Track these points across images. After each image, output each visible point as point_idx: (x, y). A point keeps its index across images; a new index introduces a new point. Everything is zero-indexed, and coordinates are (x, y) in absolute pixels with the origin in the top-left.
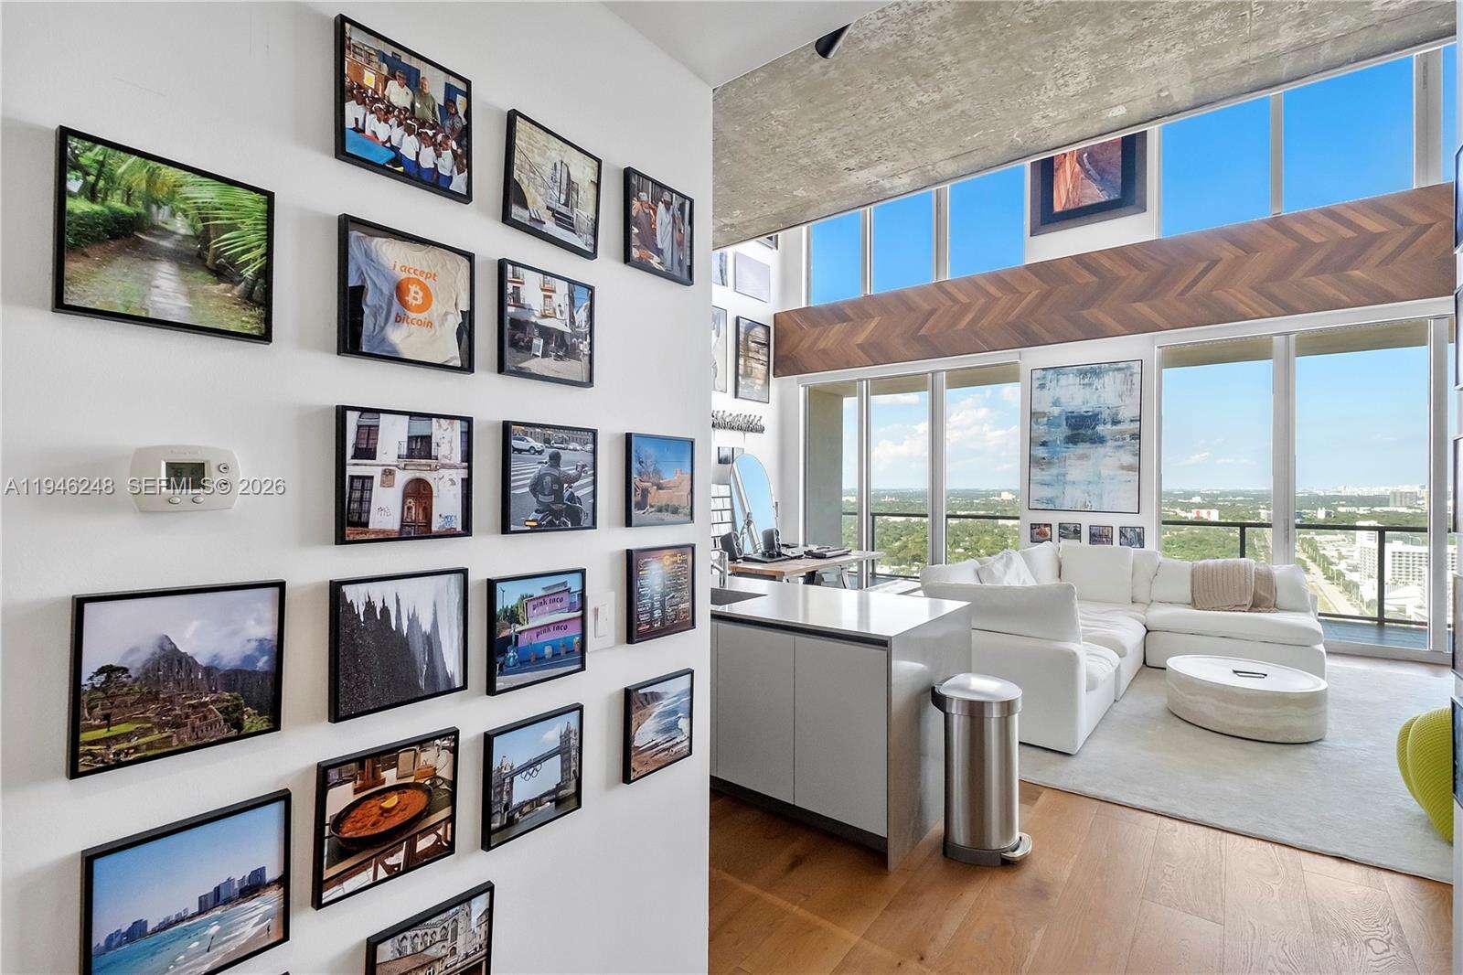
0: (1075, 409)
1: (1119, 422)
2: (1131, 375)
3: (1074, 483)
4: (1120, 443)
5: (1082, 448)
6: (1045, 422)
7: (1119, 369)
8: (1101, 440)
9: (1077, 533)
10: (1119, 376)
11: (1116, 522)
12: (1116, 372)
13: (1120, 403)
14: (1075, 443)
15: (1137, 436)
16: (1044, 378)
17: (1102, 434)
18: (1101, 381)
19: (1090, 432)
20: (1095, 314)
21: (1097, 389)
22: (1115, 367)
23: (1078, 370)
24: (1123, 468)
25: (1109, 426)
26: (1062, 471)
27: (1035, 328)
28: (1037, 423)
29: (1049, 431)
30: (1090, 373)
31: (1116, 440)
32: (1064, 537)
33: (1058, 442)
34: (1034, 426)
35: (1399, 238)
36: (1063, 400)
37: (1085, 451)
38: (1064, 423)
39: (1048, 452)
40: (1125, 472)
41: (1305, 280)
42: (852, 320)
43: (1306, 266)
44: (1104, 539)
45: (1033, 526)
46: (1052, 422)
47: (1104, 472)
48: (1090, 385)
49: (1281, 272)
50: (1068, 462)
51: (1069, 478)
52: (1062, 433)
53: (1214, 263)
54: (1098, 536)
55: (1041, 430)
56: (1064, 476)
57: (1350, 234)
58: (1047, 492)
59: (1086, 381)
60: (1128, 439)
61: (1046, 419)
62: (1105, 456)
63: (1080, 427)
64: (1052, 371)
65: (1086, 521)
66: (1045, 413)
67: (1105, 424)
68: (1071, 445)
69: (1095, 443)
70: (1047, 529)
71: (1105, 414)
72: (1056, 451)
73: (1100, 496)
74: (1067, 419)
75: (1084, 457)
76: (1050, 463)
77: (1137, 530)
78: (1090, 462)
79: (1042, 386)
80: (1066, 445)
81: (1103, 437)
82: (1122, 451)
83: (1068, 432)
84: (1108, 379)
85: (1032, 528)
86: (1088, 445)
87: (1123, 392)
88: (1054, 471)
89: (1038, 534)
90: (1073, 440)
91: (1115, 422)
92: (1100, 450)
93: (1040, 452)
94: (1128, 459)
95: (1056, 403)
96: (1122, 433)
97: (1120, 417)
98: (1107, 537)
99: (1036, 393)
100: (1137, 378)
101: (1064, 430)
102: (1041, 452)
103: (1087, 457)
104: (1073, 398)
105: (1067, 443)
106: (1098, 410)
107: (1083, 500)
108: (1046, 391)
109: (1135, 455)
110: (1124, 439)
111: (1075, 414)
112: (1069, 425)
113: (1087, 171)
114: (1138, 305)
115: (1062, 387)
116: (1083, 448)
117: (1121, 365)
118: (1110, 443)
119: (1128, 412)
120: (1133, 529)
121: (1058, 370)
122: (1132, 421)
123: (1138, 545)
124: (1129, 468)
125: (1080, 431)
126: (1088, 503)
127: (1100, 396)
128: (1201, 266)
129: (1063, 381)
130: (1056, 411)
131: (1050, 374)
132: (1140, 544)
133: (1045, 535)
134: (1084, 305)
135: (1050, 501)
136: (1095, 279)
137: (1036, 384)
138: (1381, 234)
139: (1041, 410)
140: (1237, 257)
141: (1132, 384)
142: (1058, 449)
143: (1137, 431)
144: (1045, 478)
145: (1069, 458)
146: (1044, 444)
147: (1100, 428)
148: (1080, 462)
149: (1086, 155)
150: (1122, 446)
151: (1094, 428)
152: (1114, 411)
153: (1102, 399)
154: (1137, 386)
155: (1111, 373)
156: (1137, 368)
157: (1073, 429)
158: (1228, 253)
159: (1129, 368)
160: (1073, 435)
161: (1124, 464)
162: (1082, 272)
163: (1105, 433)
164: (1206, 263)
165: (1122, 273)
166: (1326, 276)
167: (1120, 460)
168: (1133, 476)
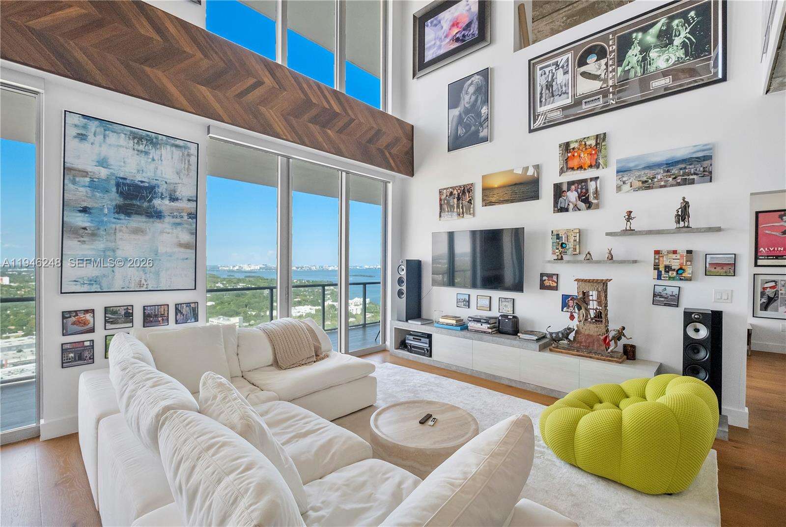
0: (127, 175)
1: (177, 199)
2: (189, 155)
4: (178, 220)
5: (136, 221)
6: (87, 184)
7: (177, 146)
8: (158, 215)
9: (128, 316)
10: (177, 153)
11: (171, 299)
12: (174, 149)
13: (177, 180)
14: (129, 214)
15: (193, 216)
16: (85, 127)
17: (159, 208)
18: (158, 152)
19: (146, 204)
20: (158, 75)
21: (153, 160)
22: (172, 141)
23: (131, 132)
24: (181, 245)
25: (166, 202)
26: (112, 245)
27: (79, 55)
28: (74, 182)
29: (93, 195)
30: (145, 140)
31: (173, 217)
32: (112, 323)
33: (106, 211)
34: (70, 186)
36: (112, 161)
37: (143, 226)
38: (114, 189)
39: (92, 221)
40: (182, 250)
41: (308, 124)
43: (309, 115)
44: (160, 319)
45: (65, 315)
46: (95, 185)
47: (162, 249)
48: (146, 153)
50: (119, 235)
51: (119, 253)
52: (111, 200)
53: (260, 83)
54: (152, 317)
55: (80, 193)
56: (114, 251)
57: (326, 105)
58: (90, 271)
59: (141, 147)
60: (186, 218)
61: (88, 179)
62: (162, 232)
63: (135, 197)
64: (97, 123)
65: (139, 302)
66: (87, 172)
67: (162, 199)
68: (122, 216)
69: (152, 217)
70: (89, 317)
71: (162, 189)
72: (102, 221)
73: (157, 274)
74: (118, 185)
75: (137, 231)
76: (93, 234)
77: (193, 305)
78: (147, 238)
79: (82, 137)
80: (117, 216)
81: (160, 212)
82: (179, 229)
83: (119, 201)
84: (166, 152)
85: (64, 317)
86: (142, 219)
87: (181, 171)
88: (100, 245)
89: (74, 324)
90: (124, 210)
91: (173, 199)
92: (158, 225)
93: (78, 219)
94: (186, 237)
95: (103, 163)
96: (180, 210)
97: (178, 194)
98: (162, 315)
99: (73, 144)
100: (193, 159)
101: (113, 198)
102: (81, 220)
103: (142, 232)
104: (124, 162)
105: (118, 213)
106: (155, 182)
107: (138, 279)
108: (85, 146)
109: (192, 234)
110: (182, 217)
111: (128, 182)
112: (121, 194)
114: (203, 89)
115: (110, 145)
116: (139, 222)
117: (181, 143)
118: (168, 219)
119: (185, 190)
120: (188, 305)
121: (106, 124)
122: (189, 200)
123: (193, 320)
124: (186, 246)
125: (134, 202)
126: (143, 281)
127: (157, 168)
128: (251, 81)
129: (112, 138)
130: (103, 173)
131: (93, 126)
132: (195, 319)
133: (85, 323)
134: (146, 61)
135: (93, 281)
136: (157, 37)
137: (72, 132)
138: (338, 114)
139: (80, 167)
140: (273, 87)
141: (189, 164)
142: (105, 219)
143: (193, 211)
144: (86, 253)
145: (120, 231)
146: (85, 210)
147: (157, 202)
148: (133, 236)
150: (179, 224)
151: (150, 201)
152: (172, 187)
153: (159, 172)
154: (194, 167)
155: (168, 147)
156: (193, 150)
157: (125, 198)
158: (268, 81)
159: (186, 147)
160: (125, 205)
161: (182, 242)
162: (145, 23)
163: (163, 208)
164: (255, 80)
165: (188, 49)
166: (317, 127)
167: (177, 237)
168: (190, 253)
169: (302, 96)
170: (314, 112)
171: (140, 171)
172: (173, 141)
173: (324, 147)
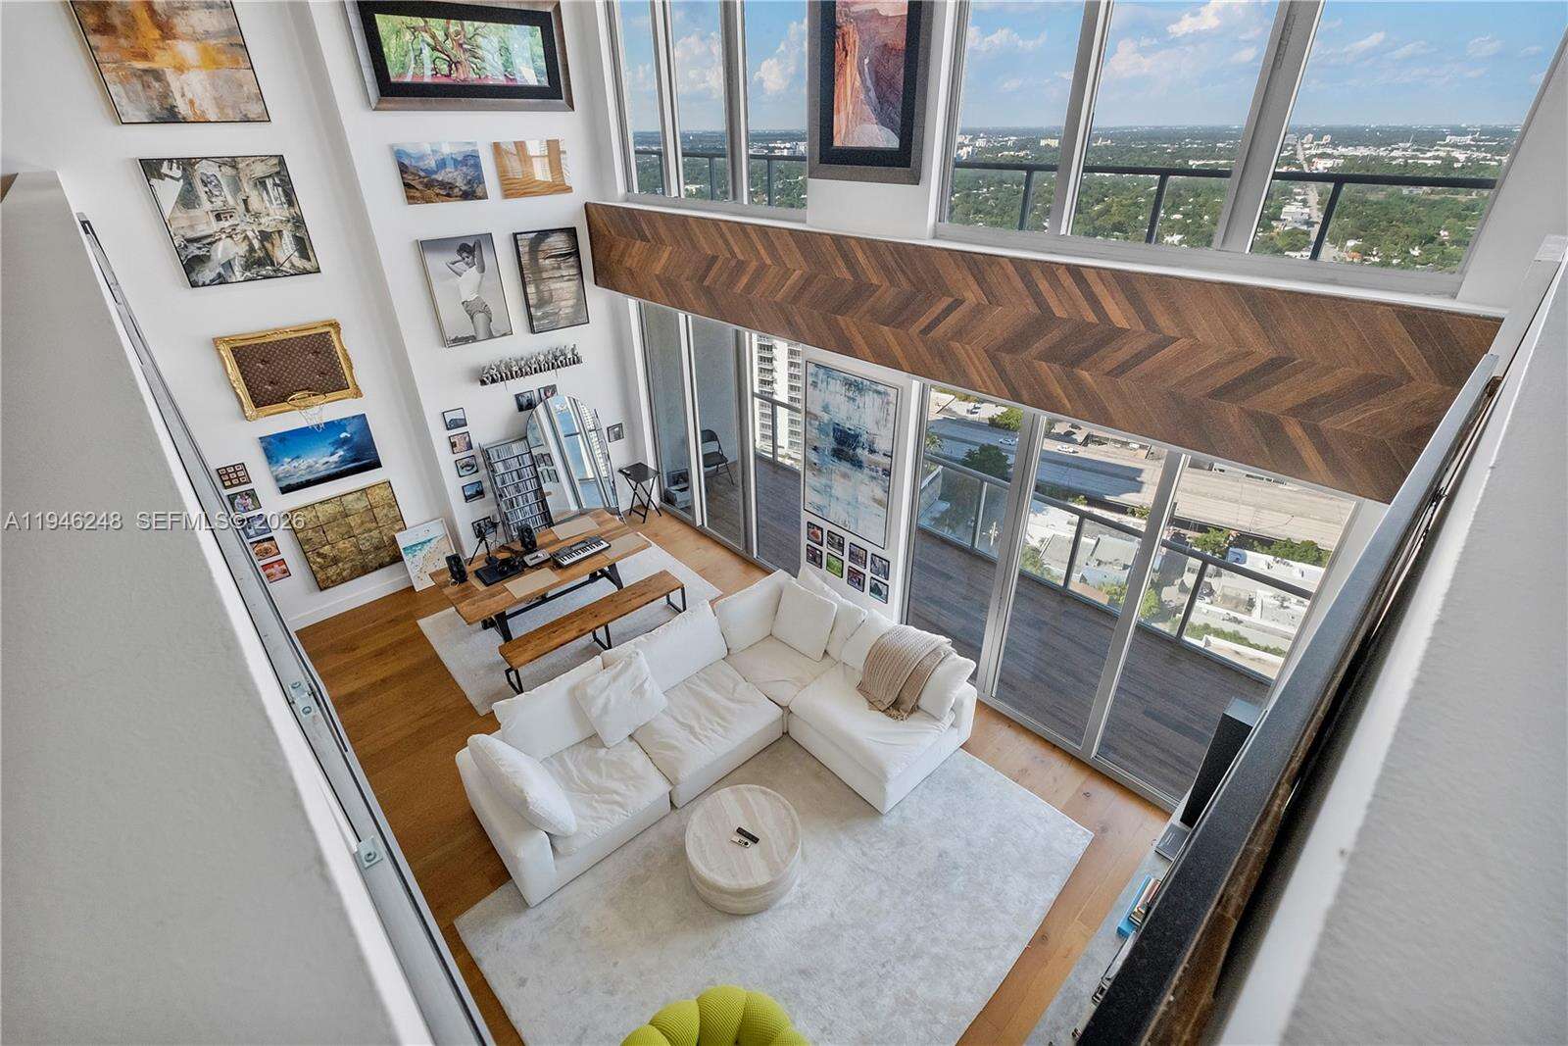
0: (841, 422)
1: (875, 452)
2: (888, 403)
3: (838, 499)
4: (874, 474)
5: (845, 467)
6: (817, 427)
7: (878, 392)
8: (857, 464)
9: (841, 546)
10: (878, 400)
11: (868, 548)
12: (875, 395)
13: (876, 432)
14: (840, 459)
15: (887, 473)
16: (817, 375)
17: (861, 458)
18: (863, 400)
19: (851, 452)
20: (847, 325)
21: (859, 407)
23: (844, 378)
24: (875, 500)
25: (866, 452)
26: (829, 483)
27: (798, 319)
28: (810, 425)
29: (821, 437)
30: (855, 386)
31: (871, 470)
32: (831, 546)
33: (827, 452)
34: (808, 427)
35: (1140, 345)
36: (831, 408)
37: (848, 472)
38: (832, 434)
39: (820, 460)
40: (876, 505)
41: (1036, 363)
42: (649, 241)
43: (1039, 346)
44: (860, 561)
45: (810, 525)
46: (822, 429)
47: (861, 499)
48: (854, 400)
49: (1017, 342)
50: (834, 476)
51: (834, 492)
52: (830, 444)
53: (958, 303)
54: (856, 556)
55: (813, 433)
56: (831, 489)
57: (1092, 318)
58: (817, 499)
59: (851, 393)
60: (881, 473)
61: (818, 423)
62: (862, 483)
63: (845, 444)
64: (823, 369)
65: (847, 539)
66: (817, 416)
67: (863, 449)
68: (836, 460)
69: (854, 465)
70: (819, 533)
71: (863, 438)
72: (824, 461)
73: (857, 521)
74: (834, 430)
75: (845, 476)
76: (819, 470)
77: (884, 563)
78: (851, 484)
79: (815, 384)
80: (833, 458)
81: (861, 462)
82: (875, 483)
83: (834, 445)
84: (870, 400)
85: (808, 527)
86: (849, 465)
87: (879, 419)
88: (824, 481)
89: (812, 534)
90: (838, 454)
91: (872, 451)
92: (859, 475)
93: (812, 455)
94: (879, 493)
95: (826, 409)
96: (877, 464)
97: (876, 447)
98: (862, 559)
99: (810, 389)
100: (892, 411)
101: (831, 442)
102: (813, 457)
103: (849, 478)
104: (839, 409)
105: (834, 456)
106: (859, 431)
107: (844, 519)
108: (817, 392)
109: (885, 492)
110: (878, 472)
111: (841, 428)
112: (836, 439)
113: (868, 90)
114: (883, 330)
115: (830, 392)
117: (880, 388)
118: (866, 471)
119: (883, 445)
120: (881, 560)
121: (829, 371)
122: (885, 455)
123: (883, 578)
124: (879, 502)
125: (844, 448)
126: (847, 523)
127: (860, 417)
128: (946, 302)
129: (832, 385)
130: (826, 417)
131: (820, 371)
133: (818, 537)
134: (838, 310)
135: (819, 508)
136: (851, 277)
137: (810, 380)
138: (1123, 331)
139: (814, 412)
140: (978, 305)
141: (888, 414)
142: (826, 459)
143: (888, 468)
144: (817, 484)
145: (835, 472)
146: (815, 449)
147: (859, 451)
148: (842, 480)
149: (867, 61)
150: (875, 478)
151: (854, 449)
152: (871, 437)
153: (862, 420)
154: (891, 418)
155: (871, 393)
156: (892, 398)
157: (838, 443)
158: (972, 295)
159: (886, 394)
160: (838, 449)
161: (876, 497)
162: (841, 263)
163: (863, 458)
164: (951, 300)
165: (875, 281)
166: (1056, 367)
167: (873, 491)
168: (882, 511)
169: (1034, 309)
170: (1054, 335)
171: (849, 418)
172: (874, 387)
173: (1064, 405)
